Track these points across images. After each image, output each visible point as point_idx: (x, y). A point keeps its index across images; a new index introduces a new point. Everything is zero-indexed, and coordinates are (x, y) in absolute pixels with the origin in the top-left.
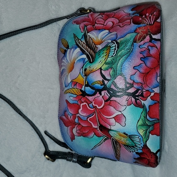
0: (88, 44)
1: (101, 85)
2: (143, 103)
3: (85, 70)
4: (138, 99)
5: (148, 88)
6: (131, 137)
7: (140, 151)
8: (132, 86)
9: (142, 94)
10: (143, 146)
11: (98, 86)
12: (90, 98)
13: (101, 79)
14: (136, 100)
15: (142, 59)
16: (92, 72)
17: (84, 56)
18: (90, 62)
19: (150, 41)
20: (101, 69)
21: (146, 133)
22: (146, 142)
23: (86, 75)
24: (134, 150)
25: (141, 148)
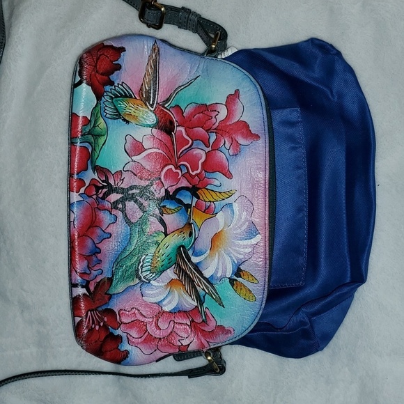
0: (191, 282)
1: (165, 206)
2: (96, 174)
3: (191, 234)
4: (103, 181)
5: (90, 200)
6: (118, 115)
7: (108, 88)
8: (115, 205)
9: (97, 191)
10: (103, 98)
11: (170, 206)
12: (184, 183)
13: (166, 217)
14: (106, 181)
15: (98, 250)
16: (180, 230)
17: (195, 260)
18: (183, 247)
19: (88, 282)
20: (166, 235)
21: (96, 121)
22: (96, 106)
23: (190, 224)
24: (115, 90)
25: (105, 94)
